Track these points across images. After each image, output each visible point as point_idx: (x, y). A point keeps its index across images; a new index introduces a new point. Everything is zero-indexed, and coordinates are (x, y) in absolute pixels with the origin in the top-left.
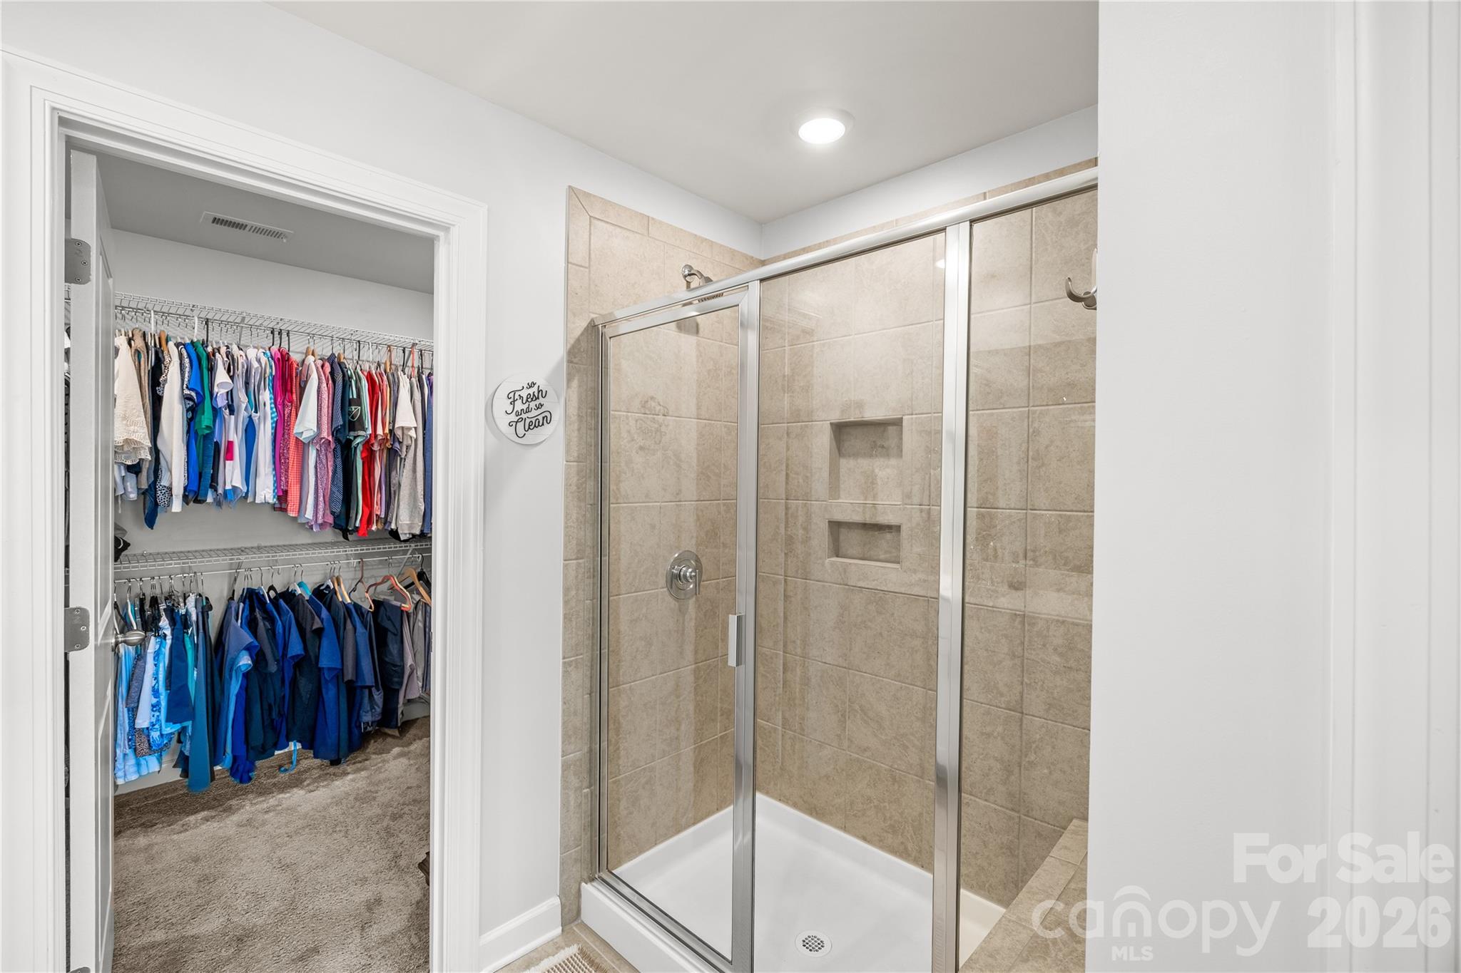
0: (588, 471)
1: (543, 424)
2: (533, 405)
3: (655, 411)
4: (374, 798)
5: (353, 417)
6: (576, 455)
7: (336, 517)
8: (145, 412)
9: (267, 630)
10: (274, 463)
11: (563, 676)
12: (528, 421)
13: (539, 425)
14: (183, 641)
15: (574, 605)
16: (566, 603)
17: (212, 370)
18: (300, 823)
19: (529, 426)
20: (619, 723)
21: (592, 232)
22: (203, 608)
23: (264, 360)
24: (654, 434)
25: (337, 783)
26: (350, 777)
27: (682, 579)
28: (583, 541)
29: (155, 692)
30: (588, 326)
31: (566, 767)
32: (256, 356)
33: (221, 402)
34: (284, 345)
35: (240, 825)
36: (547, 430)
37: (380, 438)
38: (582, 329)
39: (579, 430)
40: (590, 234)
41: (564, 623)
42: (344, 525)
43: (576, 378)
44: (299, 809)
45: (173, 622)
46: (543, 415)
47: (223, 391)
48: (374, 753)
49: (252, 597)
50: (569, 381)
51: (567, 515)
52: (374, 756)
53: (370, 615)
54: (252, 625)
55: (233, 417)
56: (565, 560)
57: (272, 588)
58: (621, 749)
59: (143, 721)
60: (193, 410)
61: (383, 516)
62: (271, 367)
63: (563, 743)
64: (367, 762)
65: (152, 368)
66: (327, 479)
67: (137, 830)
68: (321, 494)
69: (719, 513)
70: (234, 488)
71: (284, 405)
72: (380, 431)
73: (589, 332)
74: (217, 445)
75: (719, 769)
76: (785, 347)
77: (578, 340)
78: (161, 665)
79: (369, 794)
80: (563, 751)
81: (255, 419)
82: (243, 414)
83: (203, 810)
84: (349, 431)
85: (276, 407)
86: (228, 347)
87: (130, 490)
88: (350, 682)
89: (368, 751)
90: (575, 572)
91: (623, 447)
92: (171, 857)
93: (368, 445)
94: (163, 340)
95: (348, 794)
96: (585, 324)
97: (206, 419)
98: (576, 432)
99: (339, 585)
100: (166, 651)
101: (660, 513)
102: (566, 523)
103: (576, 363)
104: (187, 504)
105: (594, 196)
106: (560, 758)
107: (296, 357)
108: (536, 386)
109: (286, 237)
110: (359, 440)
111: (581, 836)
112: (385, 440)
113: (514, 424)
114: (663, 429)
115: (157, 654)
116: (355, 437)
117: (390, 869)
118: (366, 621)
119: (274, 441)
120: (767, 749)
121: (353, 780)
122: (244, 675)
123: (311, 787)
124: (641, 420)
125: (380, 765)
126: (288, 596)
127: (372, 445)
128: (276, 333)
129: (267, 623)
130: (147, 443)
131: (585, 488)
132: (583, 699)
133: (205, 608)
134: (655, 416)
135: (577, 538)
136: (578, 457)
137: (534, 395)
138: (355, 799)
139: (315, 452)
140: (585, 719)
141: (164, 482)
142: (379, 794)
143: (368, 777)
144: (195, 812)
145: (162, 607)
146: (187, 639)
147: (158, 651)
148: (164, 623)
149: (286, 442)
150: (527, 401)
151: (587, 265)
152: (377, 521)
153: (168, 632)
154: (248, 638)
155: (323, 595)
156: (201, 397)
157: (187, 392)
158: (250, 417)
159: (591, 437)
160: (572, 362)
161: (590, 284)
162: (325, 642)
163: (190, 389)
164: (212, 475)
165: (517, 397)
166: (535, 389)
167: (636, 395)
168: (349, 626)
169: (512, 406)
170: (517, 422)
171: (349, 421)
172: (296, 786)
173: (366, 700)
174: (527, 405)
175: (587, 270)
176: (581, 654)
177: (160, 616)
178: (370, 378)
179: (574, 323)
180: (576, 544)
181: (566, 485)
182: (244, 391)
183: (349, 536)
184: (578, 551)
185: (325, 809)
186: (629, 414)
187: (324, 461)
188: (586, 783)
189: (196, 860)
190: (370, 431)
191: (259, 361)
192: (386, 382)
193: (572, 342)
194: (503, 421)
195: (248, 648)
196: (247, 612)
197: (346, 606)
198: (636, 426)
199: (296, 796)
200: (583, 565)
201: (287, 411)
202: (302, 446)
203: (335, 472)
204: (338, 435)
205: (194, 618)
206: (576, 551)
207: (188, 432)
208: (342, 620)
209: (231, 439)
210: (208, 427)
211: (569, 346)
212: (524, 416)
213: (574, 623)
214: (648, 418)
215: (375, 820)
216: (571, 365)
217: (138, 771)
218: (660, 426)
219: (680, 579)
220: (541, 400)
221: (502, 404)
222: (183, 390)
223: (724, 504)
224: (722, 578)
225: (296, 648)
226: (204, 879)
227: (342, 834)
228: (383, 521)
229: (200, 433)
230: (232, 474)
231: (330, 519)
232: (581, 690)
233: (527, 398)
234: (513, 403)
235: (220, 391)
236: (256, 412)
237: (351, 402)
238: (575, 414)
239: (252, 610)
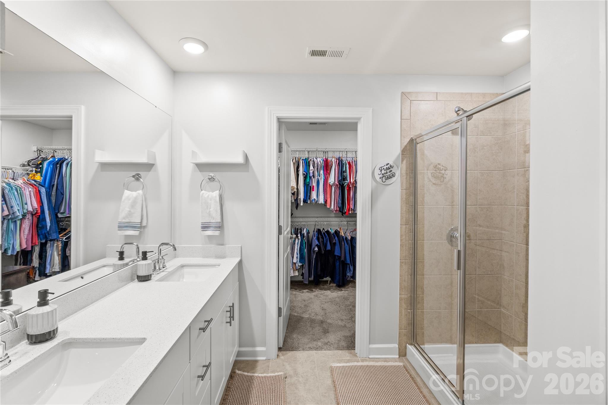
0: (410, 193)
1: (392, 177)
2: (388, 171)
3: (440, 169)
4: (349, 299)
5: (344, 177)
6: (405, 187)
7: (340, 208)
8: (295, 179)
9: (322, 241)
10: (324, 192)
11: (400, 266)
12: (386, 177)
13: (390, 178)
14: (303, 241)
15: (404, 242)
16: (401, 240)
17: (309, 166)
18: (329, 300)
19: (387, 178)
20: (424, 290)
21: (411, 105)
22: (307, 232)
23: (321, 161)
24: (440, 178)
25: (339, 292)
26: (343, 292)
27: (455, 238)
28: (408, 219)
29: (297, 254)
30: (410, 140)
31: (401, 299)
32: (320, 161)
33: (311, 175)
34: (327, 156)
35: (314, 296)
36: (394, 179)
37: (352, 183)
38: (407, 142)
39: (406, 178)
40: (411, 107)
41: (400, 247)
42: (342, 211)
43: (405, 160)
44: (329, 296)
45: (301, 236)
46: (392, 174)
47: (312, 172)
48: (351, 287)
49: (319, 231)
50: (402, 161)
51: (401, 209)
52: (350, 288)
53: (349, 241)
54: (318, 239)
55: (314, 179)
56: (401, 225)
57: (323, 229)
58: (424, 300)
59: (295, 261)
60: (305, 178)
61: (353, 209)
62: (323, 163)
63: (400, 290)
64: (348, 289)
65: (297, 167)
66: (337, 196)
67: (294, 290)
68: (336, 201)
69: (477, 211)
70: (314, 199)
71: (326, 174)
72: (352, 181)
73: (410, 142)
74: (311, 187)
75: (477, 325)
76: (516, 132)
77: (406, 146)
78: (298, 247)
79: (347, 298)
80: (400, 293)
81: (319, 179)
82: (316, 178)
83: (307, 289)
84: (343, 181)
85: (324, 175)
86: (313, 159)
87: (293, 199)
88: (343, 260)
89: (349, 286)
90: (405, 230)
91: (425, 184)
92: (299, 298)
93: (348, 185)
94: (299, 159)
95: (341, 296)
96: (408, 140)
97: (308, 180)
98: (405, 179)
99: (341, 230)
100: (299, 243)
101: (443, 210)
102: (401, 212)
103: (405, 155)
104: (304, 203)
105: (412, 92)
106: (399, 296)
107: (329, 159)
108: (389, 165)
109: (327, 124)
110: (346, 184)
111: (407, 327)
112: (353, 183)
113: (381, 178)
114: (445, 176)
115: (298, 243)
116: (345, 183)
117: (349, 319)
118: (348, 242)
119: (324, 185)
120: (506, 324)
121: (344, 293)
122: (316, 253)
123: (332, 291)
124: (434, 173)
125: (352, 291)
126: (328, 232)
127: (350, 185)
128: (325, 153)
129: (322, 239)
130: (296, 187)
131: (409, 199)
132: (408, 276)
133: (308, 233)
134: (440, 171)
135: (406, 218)
136: (406, 188)
137: (388, 168)
138: (343, 298)
139: (334, 188)
140: (409, 284)
141: (299, 198)
142: (350, 299)
143: (348, 293)
144: (305, 289)
145: (299, 231)
146: (304, 241)
147: (298, 242)
148: (299, 235)
149: (327, 185)
150: (386, 170)
151: (409, 118)
152: (351, 210)
153: (300, 238)
154: (317, 243)
155: (337, 233)
156: (307, 174)
157: (304, 173)
158: (318, 178)
159: (411, 181)
160: (403, 154)
161: (410, 125)
162: (336, 247)
163: (304, 172)
164: (309, 195)
165: (382, 169)
166: (389, 166)
167: (432, 163)
168: (343, 243)
169: (381, 172)
170: (382, 177)
171: (343, 178)
172: (329, 290)
173: (348, 268)
174: (386, 171)
175: (409, 120)
176: (407, 260)
177: (298, 234)
178: (349, 163)
179: (404, 140)
180: (405, 220)
181: (401, 198)
182: (317, 171)
183: (344, 215)
184: (406, 222)
185: (335, 298)
186: (428, 171)
187: (336, 191)
188: (409, 308)
189: (304, 301)
190: (349, 181)
191: (320, 162)
192: (354, 164)
193: (403, 147)
194: (378, 177)
195: (317, 245)
196: (317, 235)
197: (343, 237)
198: (432, 176)
199: (328, 292)
200: (408, 228)
201: (327, 176)
202: (331, 187)
203: (339, 194)
204: (340, 182)
205: (305, 235)
206: (405, 222)
207: (304, 184)
208: (341, 240)
209: (314, 185)
210: (308, 182)
211: (402, 149)
212: (385, 175)
213: (404, 248)
214: (437, 172)
215: (348, 305)
216: (403, 155)
217: (294, 274)
218: (443, 175)
219: (454, 238)
220: (391, 169)
221: (377, 172)
222: (303, 172)
223: (480, 207)
224: (478, 240)
225: (329, 247)
226: (305, 306)
227: (338, 306)
228: (353, 210)
229: (307, 184)
230: (314, 195)
231: (338, 209)
232: (407, 273)
233: (386, 169)
234: (381, 171)
235: (311, 172)
236: (319, 177)
237: (344, 172)
238: (405, 173)
239: (318, 235)
